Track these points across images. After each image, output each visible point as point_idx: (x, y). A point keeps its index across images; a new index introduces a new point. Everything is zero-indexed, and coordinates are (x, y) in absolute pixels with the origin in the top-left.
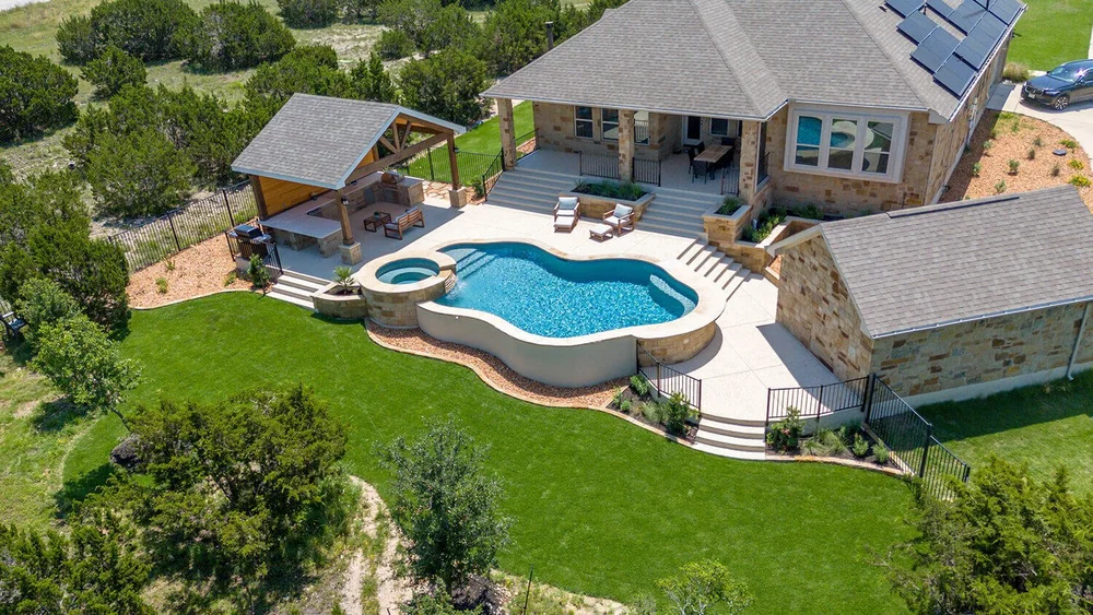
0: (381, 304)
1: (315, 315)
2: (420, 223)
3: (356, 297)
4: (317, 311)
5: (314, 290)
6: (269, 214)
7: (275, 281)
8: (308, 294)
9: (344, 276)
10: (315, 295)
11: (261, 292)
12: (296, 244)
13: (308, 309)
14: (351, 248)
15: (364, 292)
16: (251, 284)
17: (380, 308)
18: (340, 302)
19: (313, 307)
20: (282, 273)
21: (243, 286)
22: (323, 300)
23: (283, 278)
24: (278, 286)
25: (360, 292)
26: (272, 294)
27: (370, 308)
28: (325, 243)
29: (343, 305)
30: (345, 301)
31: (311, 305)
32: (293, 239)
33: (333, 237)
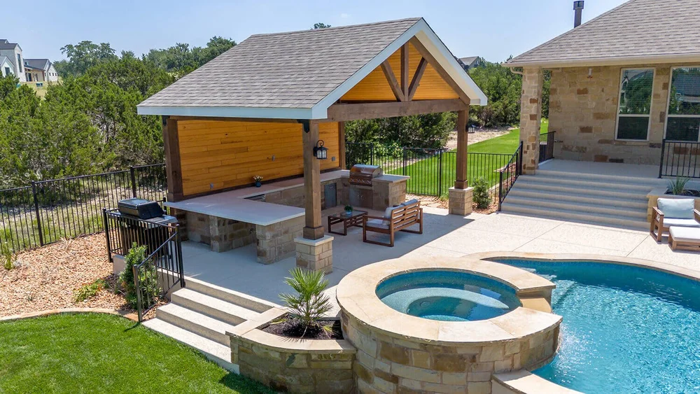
0: (398, 370)
1: (229, 380)
2: (416, 227)
3: (332, 345)
4: (236, 369)
5: (235, 321)
6: (186, 192)
7: (166, 298)
8: (222, 327)
9: (307, 292)
10: (237, 331)
11: (133, 316)
12: (219, 239)
13: (216, 362)
14: (318, 243)
15: (351, 332)
16: (124, 302)
17: (395, 379)
18: (293, 354)
19: (228, 358)
20: (183, 284)
21: (108, 305)
22: (254, 344)
23: (183, 293)
24: (170, 308)
25: (338, 333)
26: (154, 324)
27: (366, 376)
28: (268, 235)
29: (300, 362)
30: (308, 354)
31: (224, 353)
32: (215, 231)
33: (284, 228)
